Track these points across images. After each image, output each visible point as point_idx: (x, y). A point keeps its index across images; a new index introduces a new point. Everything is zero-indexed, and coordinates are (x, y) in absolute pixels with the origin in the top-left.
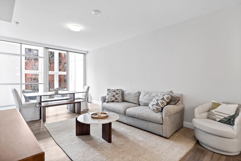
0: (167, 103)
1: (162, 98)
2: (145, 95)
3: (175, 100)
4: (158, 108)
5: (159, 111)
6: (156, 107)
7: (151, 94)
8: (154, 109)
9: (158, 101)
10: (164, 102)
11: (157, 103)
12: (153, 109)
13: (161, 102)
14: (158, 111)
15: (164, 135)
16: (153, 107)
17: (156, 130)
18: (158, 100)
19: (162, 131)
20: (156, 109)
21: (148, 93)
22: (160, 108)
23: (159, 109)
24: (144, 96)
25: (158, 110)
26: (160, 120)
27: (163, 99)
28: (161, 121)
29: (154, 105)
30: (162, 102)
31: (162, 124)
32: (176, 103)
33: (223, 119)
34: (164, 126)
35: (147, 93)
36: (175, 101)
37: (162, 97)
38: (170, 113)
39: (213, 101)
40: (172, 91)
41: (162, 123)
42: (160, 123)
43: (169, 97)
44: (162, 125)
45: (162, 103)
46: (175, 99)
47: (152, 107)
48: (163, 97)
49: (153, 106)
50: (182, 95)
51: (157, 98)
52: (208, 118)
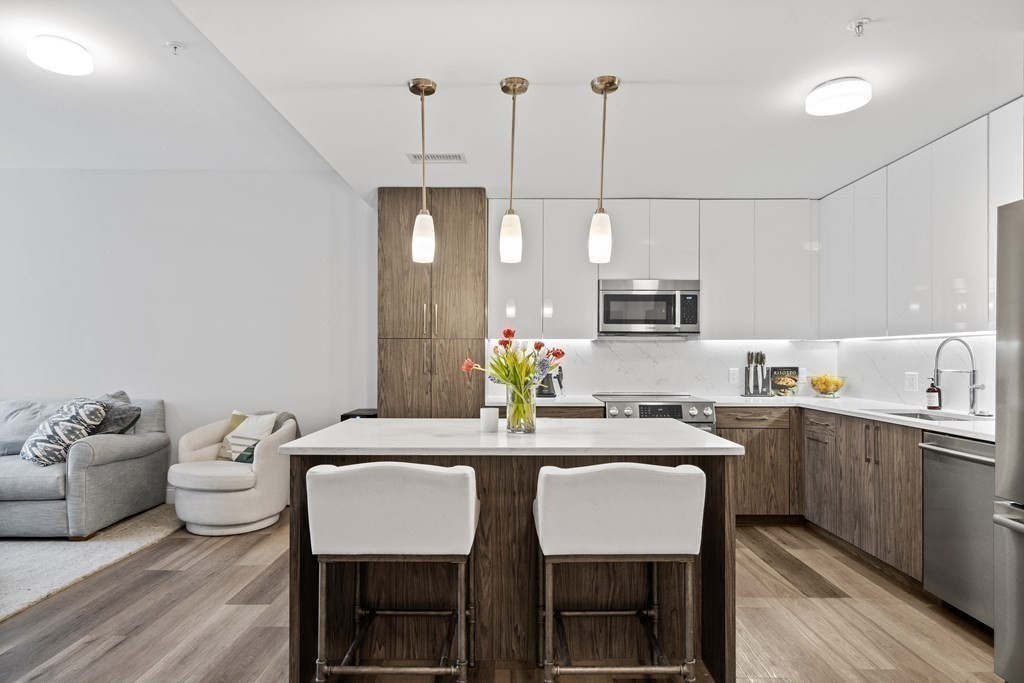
0: (92, 430)
1: (73, 417)
2: (11, 414)
3: (121, 418)
4: (55, 449)
5: (56, 457)
6: (45, 447)
7: (42, 407)
8: (37, 456)
9: (56, 428)
10: (76, 429)
11: (51, 433)
12: (31, 456)
13: (68, 430)
14: (53, 458)
15: (72, 532)
16: (34, 449)
17: (44, 522)
18: (56, 424)
19: (64, 522)
20: (44, 456)
21: (29, 407)
22: (60, 450)
23: (57, 453)
24: (7, 418)
25: (54, 455)
26: (57, 486)
27: (75, 418)
28: (61, 488)
29: (38, 444)
30: (72, 427)
31: (64, 499)
32: (126, 426)
33: (246, 451)
34: (70, 503)
35: (23, 406)
36: (120, 422)
37: (74, 413)
38: (91, 458)
39: (235, 412)
40: (123, 393)
41: (62, 493)
42: (54, 496)
43: (97, 410)
44: (63, 503)
45: (72, 431)
46: (123, 416)
47: (30, 449)
48: (78, 413)
49: (35, 445)
50: (162, 403)
51: (55, 418)
52: (219, 457)
